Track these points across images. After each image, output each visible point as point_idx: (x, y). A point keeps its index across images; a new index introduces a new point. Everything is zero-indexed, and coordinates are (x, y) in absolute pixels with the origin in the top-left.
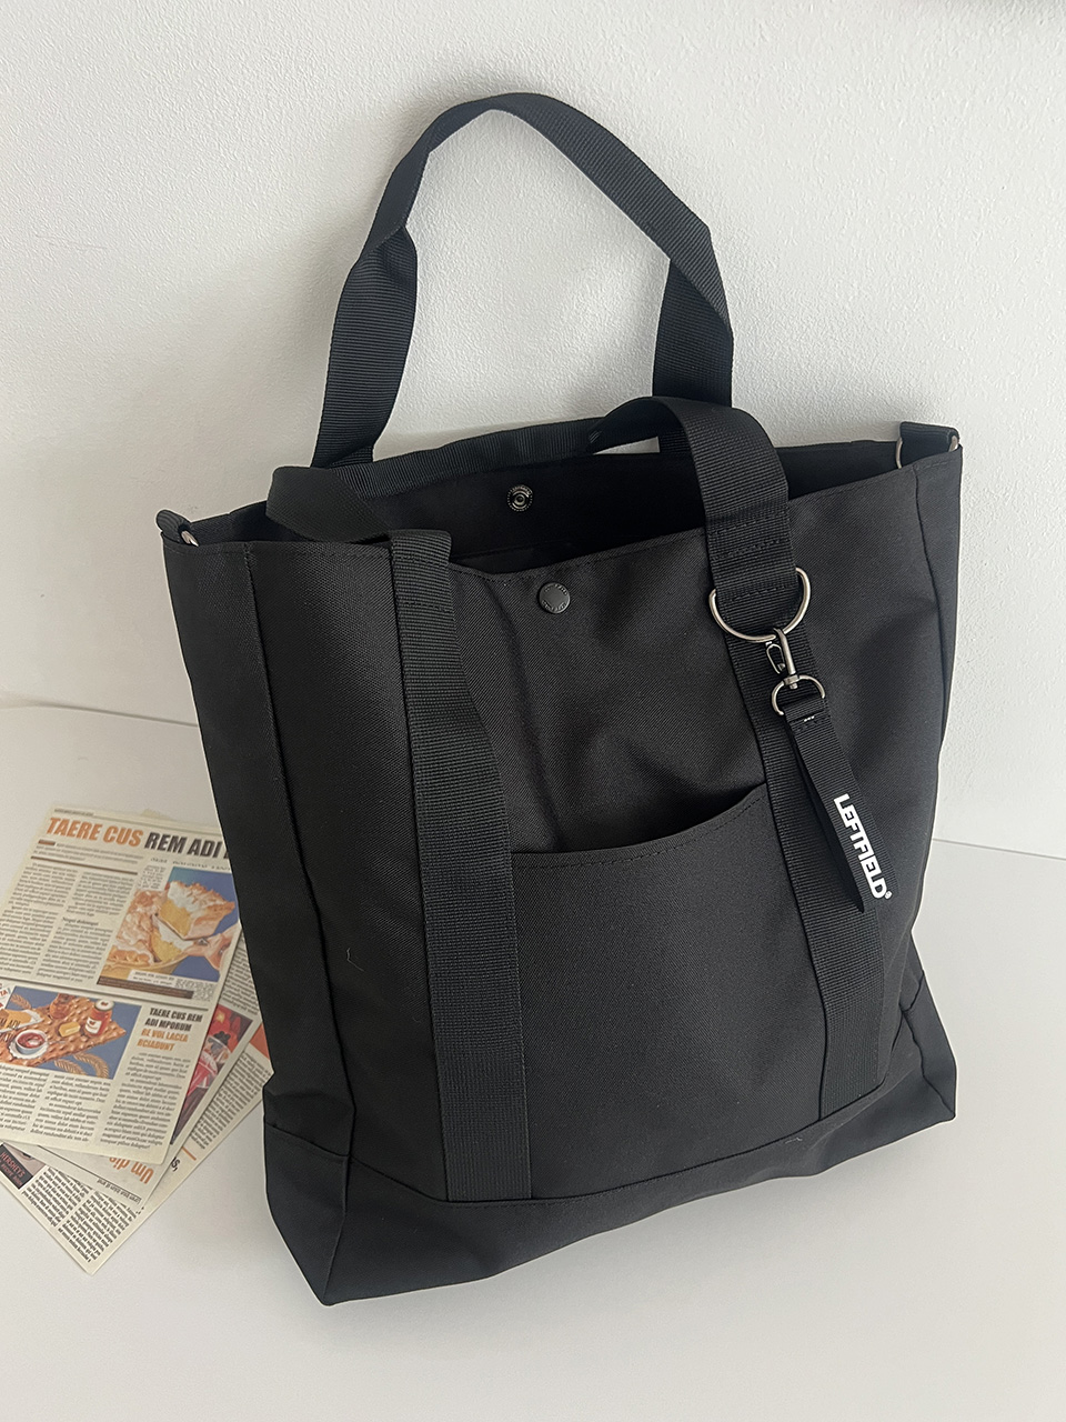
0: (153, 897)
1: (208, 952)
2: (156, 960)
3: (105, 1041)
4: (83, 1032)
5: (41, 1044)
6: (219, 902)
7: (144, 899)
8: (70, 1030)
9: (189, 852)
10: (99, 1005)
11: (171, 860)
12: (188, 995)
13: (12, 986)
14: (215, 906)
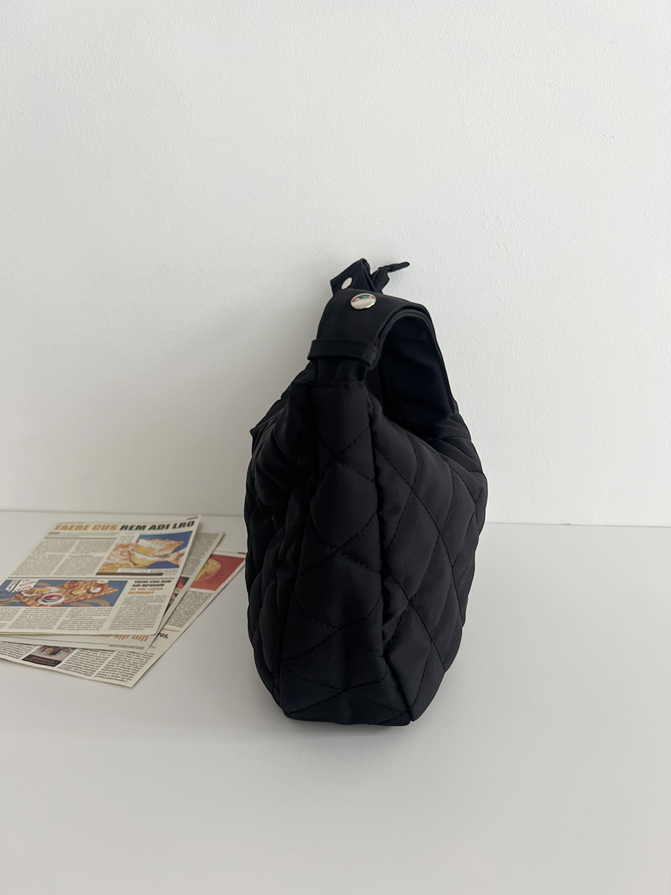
0: (128, 545)
1: (171, 559)
2: (135, 565)
3: (105, 595)
4: (88, 592)
5: (60, 598)
6: (173, 542)
7: (121, 546)
8: (81, 592)
9: (150, 529)
10: (99, 582)
11: (139, 533)
12: (161, 574)
13: (37, 580)
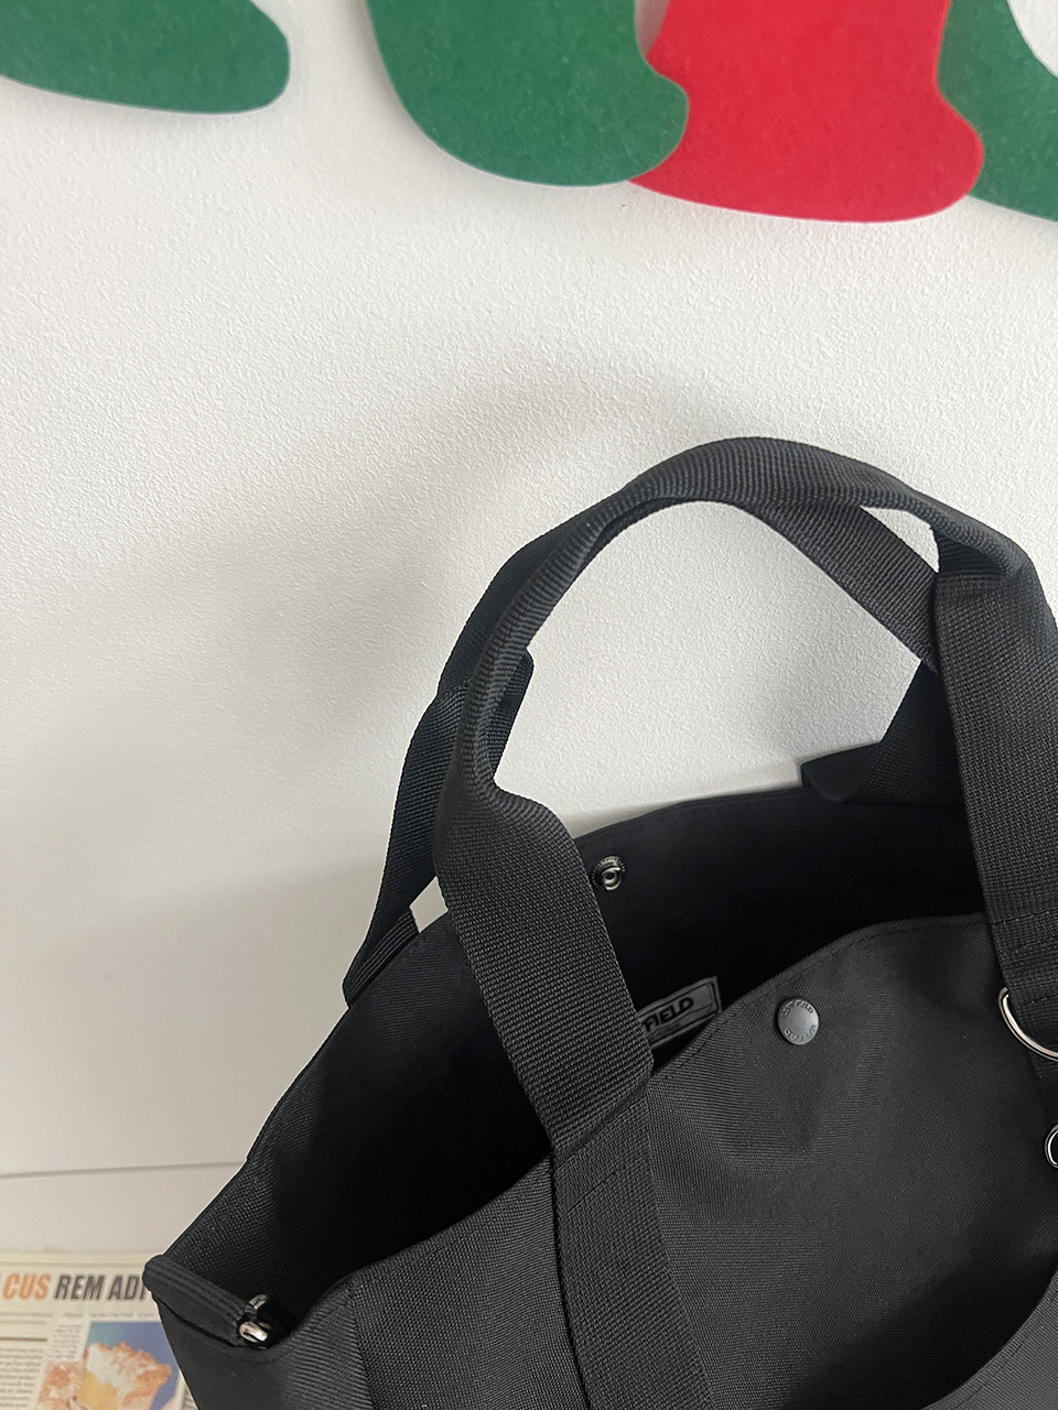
0: (69, 1372)
6: (152, 1367)
7: (58, 1377)
9: (110, 1298)
11: (88, 1312)
14: (147, 1372)
